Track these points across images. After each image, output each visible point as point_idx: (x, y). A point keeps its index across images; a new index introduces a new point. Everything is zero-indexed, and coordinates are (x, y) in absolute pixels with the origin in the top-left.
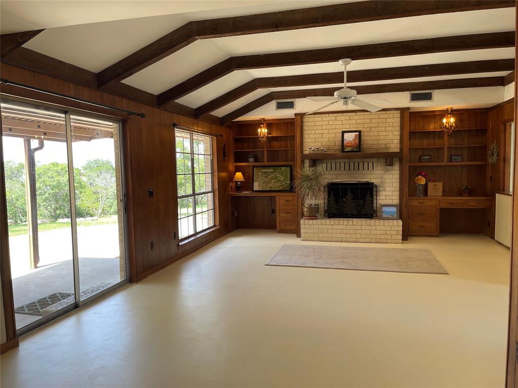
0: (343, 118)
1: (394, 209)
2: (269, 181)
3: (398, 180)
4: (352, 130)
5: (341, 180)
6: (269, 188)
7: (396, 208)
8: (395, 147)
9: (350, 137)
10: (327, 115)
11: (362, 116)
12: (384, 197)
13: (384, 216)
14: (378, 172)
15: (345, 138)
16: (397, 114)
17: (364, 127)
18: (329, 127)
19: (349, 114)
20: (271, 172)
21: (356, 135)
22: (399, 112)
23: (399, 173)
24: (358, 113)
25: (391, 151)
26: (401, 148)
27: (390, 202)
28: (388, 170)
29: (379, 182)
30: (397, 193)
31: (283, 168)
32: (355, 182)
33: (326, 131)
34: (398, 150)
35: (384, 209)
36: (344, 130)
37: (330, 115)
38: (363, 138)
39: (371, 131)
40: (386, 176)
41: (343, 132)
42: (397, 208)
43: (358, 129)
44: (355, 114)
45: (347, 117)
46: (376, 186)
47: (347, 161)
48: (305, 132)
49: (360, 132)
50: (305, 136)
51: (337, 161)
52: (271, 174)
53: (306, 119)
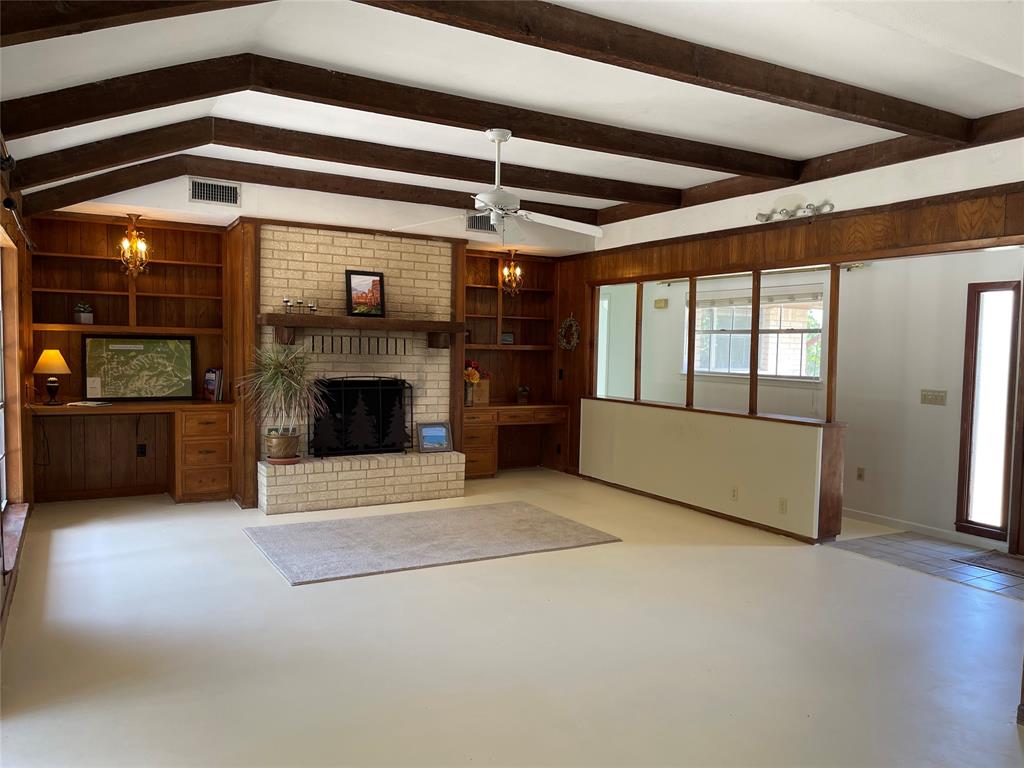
0: (347, 243)
1: (442, 432)
2: (133, 375)
3: (447, 376)
4: (365, 269)
5: (343, 375)
6: (134, 391)
7: (444, 429)
8: (442, 312)
9: (362, 285)
10: (314, 231)
11: (385, 244)
12: (423, 409)
13: (427, 445)
14: (416, 359)
15: (353, 285)
16: (447, 249)
17: (388, 268)
18: (317, 258)
19: (359, 236)
20: (139, 352)
21: (374, 281)
22: (449, 245)
23: (448, 362)
24: (378, 238)
25: (436, 319)
26: (453, 316)
27: (434, 418)
28: (431, 356)
29: (416, 378)
30: (446, 401)
31: (172, 344)
32: (372, 379)
33: (313, 267)
34: (447, 319)
35: (426, 432)
36: (349, 268)
37: (321, 232)
38: (387, 289)
39: (401, 277)
40: (428, 368)
41: (349, 274)
42: (447, 429)
43: (376, 270)
44: (371, 237)
45: (356, 243)
46: (411, 387)
47: (357, 333)
48: (264, 263)
49: (381, 275)
50: (265, 272)
51: (336, 333)
52: (140, 357)
53: (268, 233)
